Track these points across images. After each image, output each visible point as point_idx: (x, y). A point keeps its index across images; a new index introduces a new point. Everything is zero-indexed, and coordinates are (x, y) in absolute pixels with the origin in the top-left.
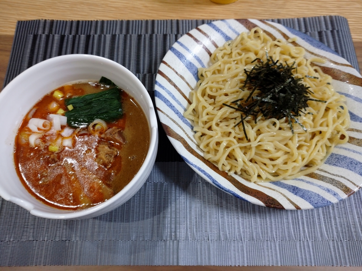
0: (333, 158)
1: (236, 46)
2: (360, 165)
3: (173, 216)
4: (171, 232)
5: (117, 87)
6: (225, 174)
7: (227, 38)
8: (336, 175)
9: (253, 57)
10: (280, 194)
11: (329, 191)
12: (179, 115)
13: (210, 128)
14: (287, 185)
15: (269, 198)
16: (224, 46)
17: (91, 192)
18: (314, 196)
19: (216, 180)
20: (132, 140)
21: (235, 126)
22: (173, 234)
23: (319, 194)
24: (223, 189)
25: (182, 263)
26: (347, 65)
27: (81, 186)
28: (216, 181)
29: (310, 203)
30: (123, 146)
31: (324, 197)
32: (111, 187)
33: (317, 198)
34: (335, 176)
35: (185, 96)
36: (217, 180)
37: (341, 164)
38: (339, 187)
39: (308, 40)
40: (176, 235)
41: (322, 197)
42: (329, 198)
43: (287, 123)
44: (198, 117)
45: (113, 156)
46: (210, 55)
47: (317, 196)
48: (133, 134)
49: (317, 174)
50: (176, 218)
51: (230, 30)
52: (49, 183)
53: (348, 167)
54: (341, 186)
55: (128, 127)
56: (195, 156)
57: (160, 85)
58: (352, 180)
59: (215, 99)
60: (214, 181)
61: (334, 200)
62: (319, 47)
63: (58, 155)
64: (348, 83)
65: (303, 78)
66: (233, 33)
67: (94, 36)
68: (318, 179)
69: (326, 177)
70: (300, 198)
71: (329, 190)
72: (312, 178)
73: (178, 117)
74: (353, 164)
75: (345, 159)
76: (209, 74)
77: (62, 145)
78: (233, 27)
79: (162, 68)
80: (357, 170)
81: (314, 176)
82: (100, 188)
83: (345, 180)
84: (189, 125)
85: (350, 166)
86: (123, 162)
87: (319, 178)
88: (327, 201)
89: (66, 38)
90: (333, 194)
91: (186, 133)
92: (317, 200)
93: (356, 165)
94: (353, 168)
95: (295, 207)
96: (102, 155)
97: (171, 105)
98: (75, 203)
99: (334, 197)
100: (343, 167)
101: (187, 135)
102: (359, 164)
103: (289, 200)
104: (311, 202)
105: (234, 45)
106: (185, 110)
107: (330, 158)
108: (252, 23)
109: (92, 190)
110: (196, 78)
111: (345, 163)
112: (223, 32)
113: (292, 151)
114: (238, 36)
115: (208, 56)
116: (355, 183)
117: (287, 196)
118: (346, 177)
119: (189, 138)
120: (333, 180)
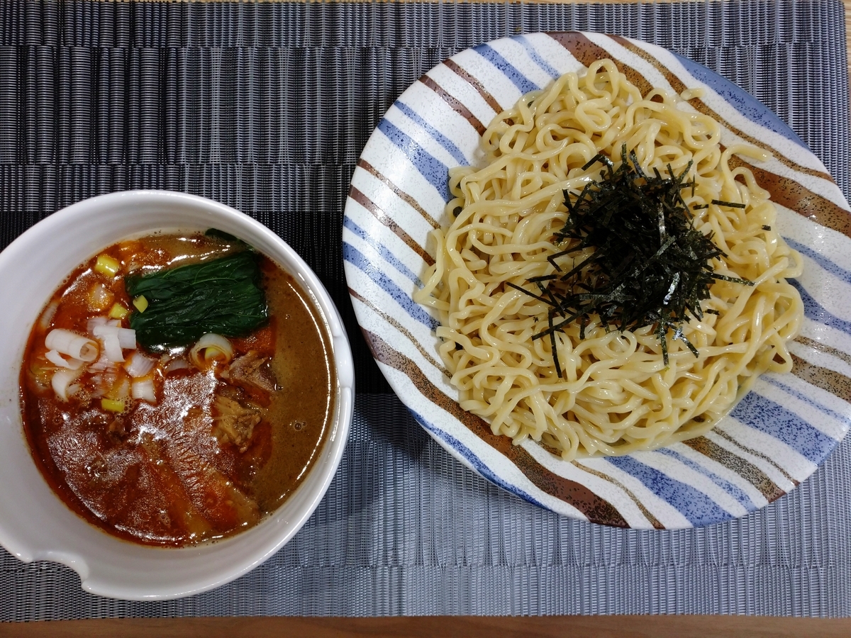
0: (751, 407)
1: (547, 112)
2: (807, 432)
3: (391, 515)
4: (385, 551)
5: (251, 247)
6: (505, 445)
7: (526, 86)
8: (752, 452)
9: (587, 150)
10: (623, 492)
11: (731, 489)
12: (402, 300)
13: (475, 336)
14: (641, 465)
15: (600, 504)
16: (516, 107)
17: (209, 506)
18: (695, 501)
19: (484, 463)
20: (293, 383)
21: (534, 338)
22: (390, 553)
23: (709, 496)
24: (500, 484)
25: (408, 612)
26: (819, 174)
27: (184, 493)
28: (485, 467)
29: (686, 515)
30: (274, 399)
31: (718, 503)
32: (253, 494)
33: (703, 504)
34: (749, 454)
35: (416, 245)
36: (487, 465)
37: (766, 422)
38: (754, 482)
39: (731, 97)
40: (396, 556)
41: (714, 503)
42: (729, 506)
43: (656, 335)
44: (448, 300)
45: (252, 427)
46: (481, 130)
47: (704, 499)
48: (295, 369)
49: (710, 441)
50: (396, 519)
51: (534, 64)
52: (113, 487)
53: (780, 435)
54: (759, 480)
55: (284, 350)
56: (440, 405)
57: (357, 230)
58: (784, 466)
59: (488, 263)
60: (481, 466)
61: (738, 510)
62: (757, 118)
63: (124, 420)
64: (813, 220)
65: (707, 206)
66: (542, 71)
67: (178, 53)
68: (711, 457)
69: (730, 453)
70: (667, 503)
71: (731, 486)
72: (698, 450)
73: (400, 306)
74: (794, 426)
75: (776, 413)
76: (476, 191)
77: (131, 395)
78: (544, 56)
79: (360, 179)
80: (799, 444)
81: (703, 445)
82: (227, 496)
83: (769, 465)
84: (425, 320)
85: (784, 431)
86: (274, 437)
87: (714, 455)
88: (724, 514)
89: (105, 56)
90: (738, 497)
91: (418, 346)
92: (703, 509)
93: (799, 432)
94: (792, 436)
95: (654, 525)
96: (227, 425)
97: (384, 278)
98: (175, 530)
99: (740, 503)
100: (770, 433)
101: (422, 350)
102: (806, 430)
103: (641, 507)
104: (689, 513)
105: (543, 107)
106: (418, 283)
107: (744, 401)
108: (592, 45)
109: (210, 500)
110: (443, 195)
111: (775, 422)
112: (517, 71)
113: (660, 399)
114: (556, 80)
115: (476, 134)
116: (789, 472)
117: (638, 498)
118: (772, 459)
119: (426, 355)
120: (743, 462)
